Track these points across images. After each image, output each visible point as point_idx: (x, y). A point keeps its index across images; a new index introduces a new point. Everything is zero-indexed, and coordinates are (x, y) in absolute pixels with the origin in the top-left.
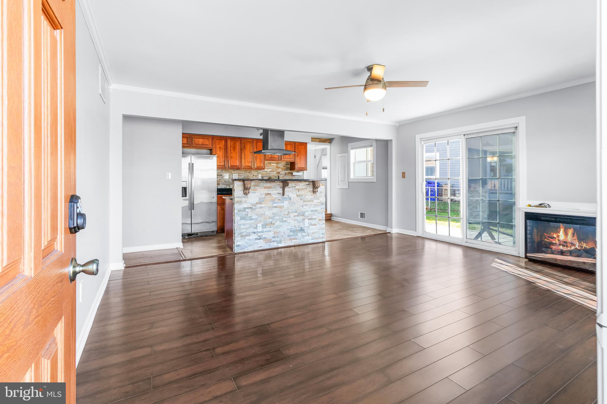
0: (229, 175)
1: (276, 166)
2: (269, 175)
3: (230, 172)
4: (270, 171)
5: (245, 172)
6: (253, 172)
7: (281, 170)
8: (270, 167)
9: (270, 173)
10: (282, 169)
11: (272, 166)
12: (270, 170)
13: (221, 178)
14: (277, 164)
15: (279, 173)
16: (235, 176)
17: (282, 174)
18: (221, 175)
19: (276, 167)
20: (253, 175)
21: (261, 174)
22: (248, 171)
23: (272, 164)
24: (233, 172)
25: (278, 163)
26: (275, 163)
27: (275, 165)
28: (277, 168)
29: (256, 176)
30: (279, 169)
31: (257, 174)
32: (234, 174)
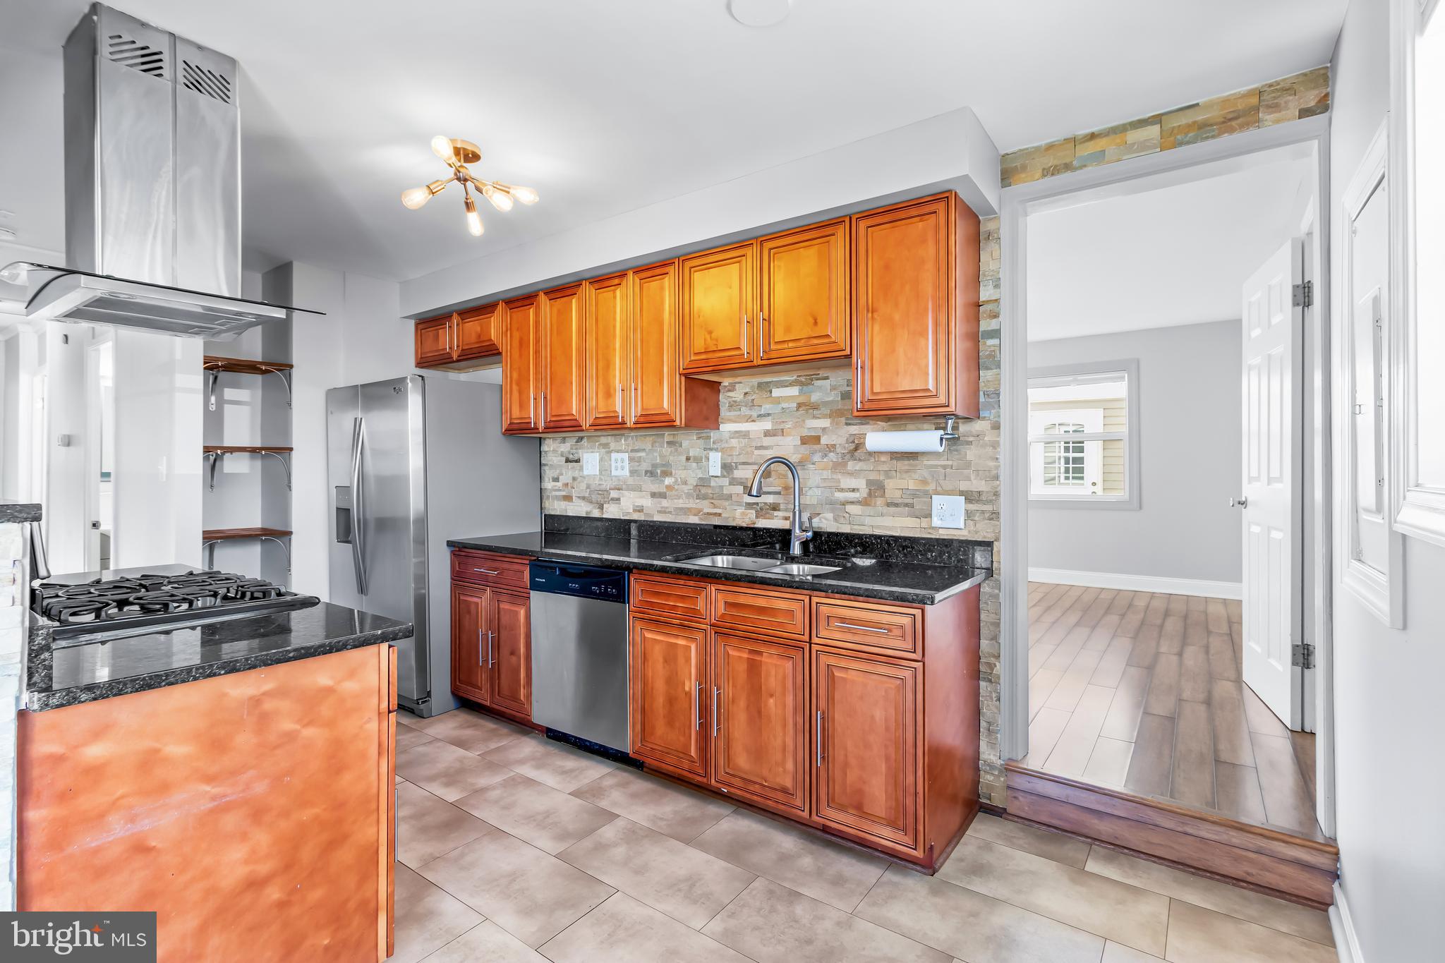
0: (601, 460)
1: (801, 400)
2: (756, 452)
3: (606, 446)
4: (767, 434)
5: (653, 443)
6: (685, 444)
7: (825, 423)
8: (767, 408)
9: (767, 441)
10: (835, 414)
11: (778, 400)
12: (767, 425)
13: (576, 474)
14: (802, 384)
15: (817, 439)
16: (619, 464)
17: (832, 448)
18: (578, 461)
19: (799, 406)
20: (688, 459)
21: (722, 450)
22: (667, 438)
23: (777, 392)
24: (613, 445)
25: (809, 382)
26: (791, 384)
27: (794, 391)
28: (801, 412)
29: (698, 460)
30: (815, 417)
31: (705, 449)
32: (614, 455)
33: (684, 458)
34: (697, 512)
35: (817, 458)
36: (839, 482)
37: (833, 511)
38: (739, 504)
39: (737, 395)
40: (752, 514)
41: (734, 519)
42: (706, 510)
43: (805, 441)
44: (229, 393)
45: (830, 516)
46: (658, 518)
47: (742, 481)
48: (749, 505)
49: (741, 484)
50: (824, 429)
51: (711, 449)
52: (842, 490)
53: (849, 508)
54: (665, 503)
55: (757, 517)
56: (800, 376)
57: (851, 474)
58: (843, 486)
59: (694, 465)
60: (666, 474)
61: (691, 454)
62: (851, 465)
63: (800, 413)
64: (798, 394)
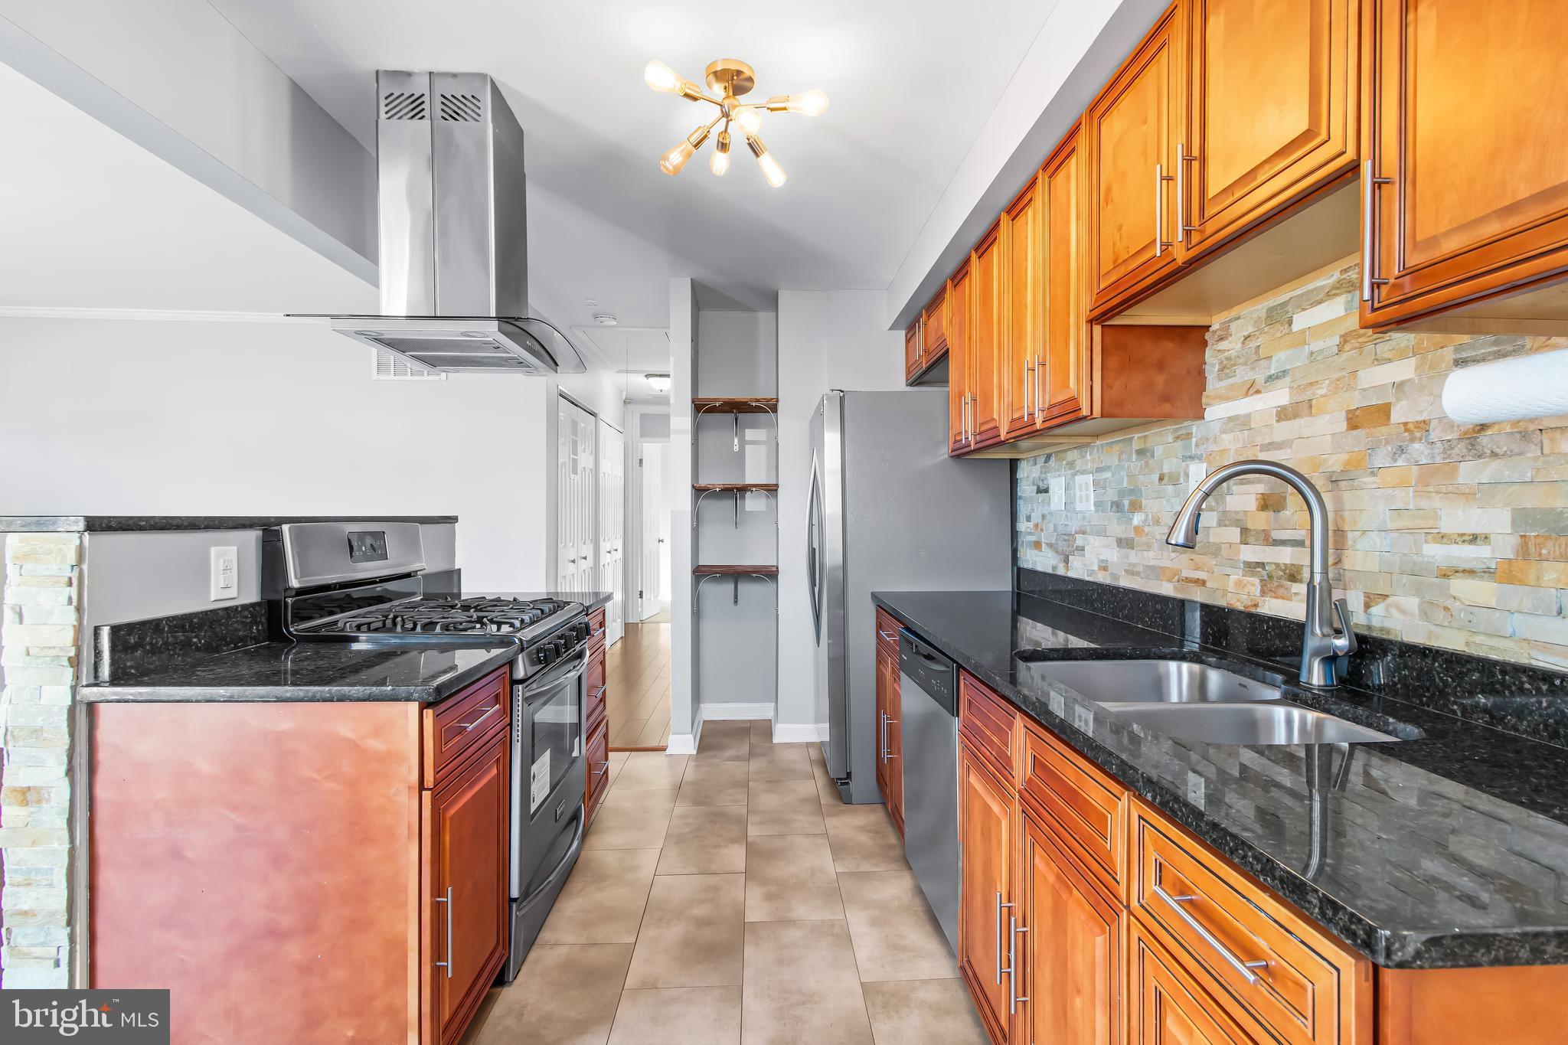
0: (1067, 487)
3: (1071, 464)
4: (1284, 414)
5: (1121, 455)
6: (1159, 451)
8: (1282, 358)
9: (1283, 430)
11: (1301, 339)
12: (1280, 396)
13: (1046, 510)
15: (1383, 414)
16: (1084, 493)
18: (1046, 491)
19: (1345, 340)
20: (1161, 479)
21: (1207, 458)
22: (1136, 446)
23: (1301, 320)
24: (1078, 463)
26: (1329, 295)
28: (1349, 353)
29: (1174, 479)
30: (1379, 361)
31: (1185, 458)
32: (1079, 479)
33: (1156, 477)
34: (1173, 575)
35: (1381, 459)
36: (1437, 518)
37: (1418, 591)
38: (1232, 563)
39: (1232, 346)
40: (1254, 585)
41: (1225, 592)
42: (1185, 574)
43: (1354, 421)
44: (750, 434)
45: (1412, 603)
46: (1125, 582)
47: (1239, 517)
48: (1252, 567)
49: (1237, 523)
50: (1399, 386)
51: (1192, 458)
52: (1443, 538)
53: (1459, 586)
54: (1134, 557)
55: (1263, 593)
56: (1345, 271)
57: (1468, 496)
58: (1447, 526)
59: (1170, 488)
60: (1136, 507)
61: (1166, 470)
62: (1468, 472)
63: (1344, 356)
64: (1344, 314)
